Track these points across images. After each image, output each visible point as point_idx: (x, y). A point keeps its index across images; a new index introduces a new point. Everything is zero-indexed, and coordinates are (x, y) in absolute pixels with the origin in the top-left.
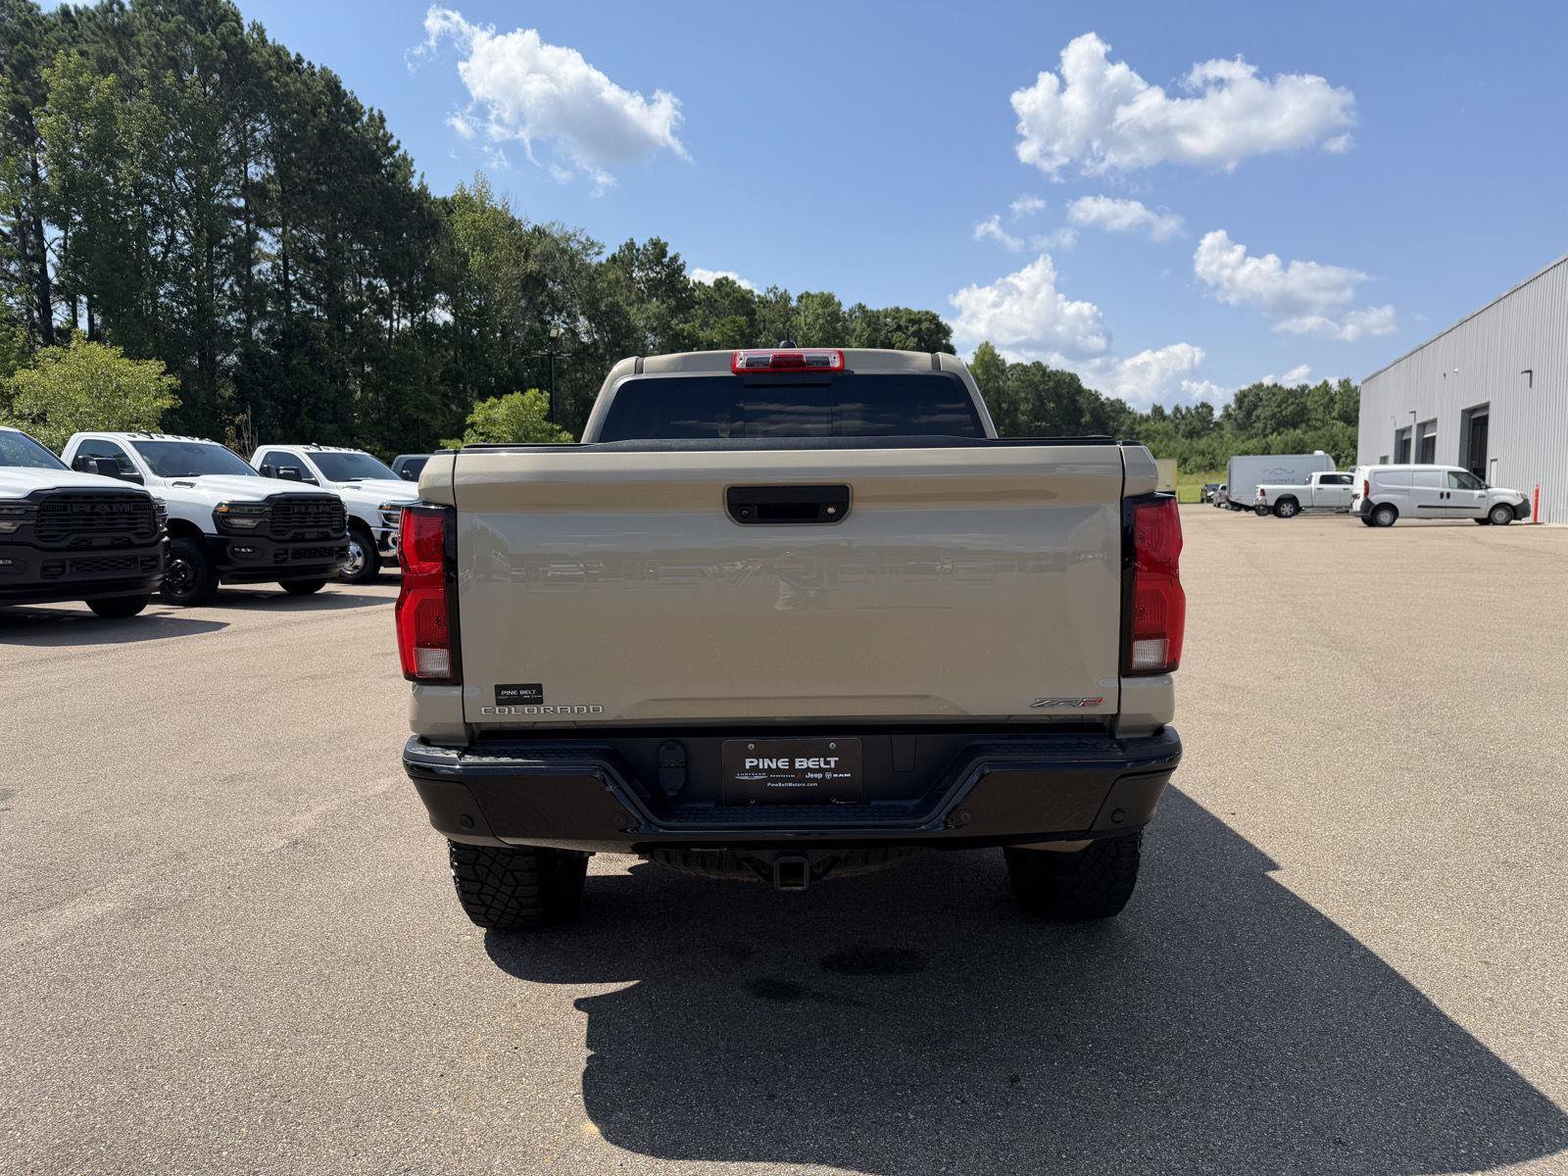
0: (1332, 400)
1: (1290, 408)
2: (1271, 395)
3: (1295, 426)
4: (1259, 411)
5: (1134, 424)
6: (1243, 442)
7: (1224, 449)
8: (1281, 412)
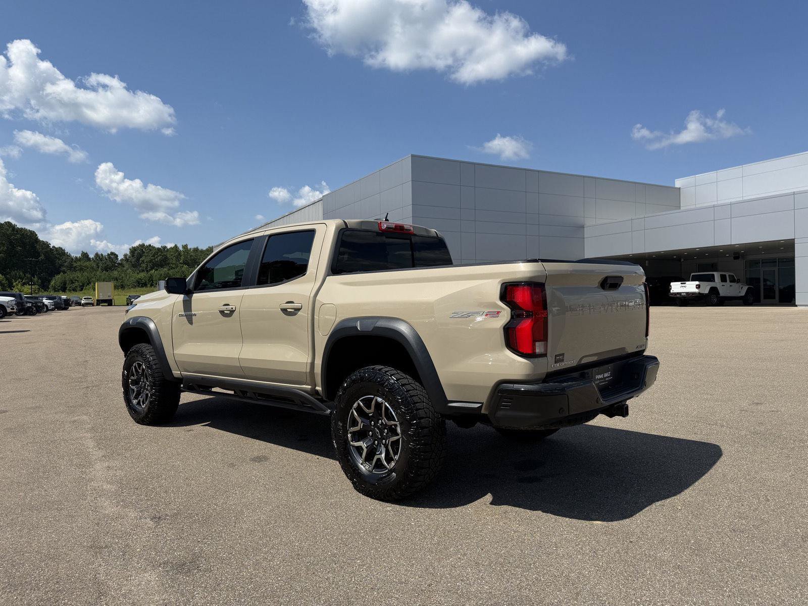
0: (179, 254)
1: (159, 258)
2: (149, 250)
3: (162, 266)
4: (143, 258)
5: (72, 262)
6: (138, 274)
7: (128, 277)
8: (155, 259)
